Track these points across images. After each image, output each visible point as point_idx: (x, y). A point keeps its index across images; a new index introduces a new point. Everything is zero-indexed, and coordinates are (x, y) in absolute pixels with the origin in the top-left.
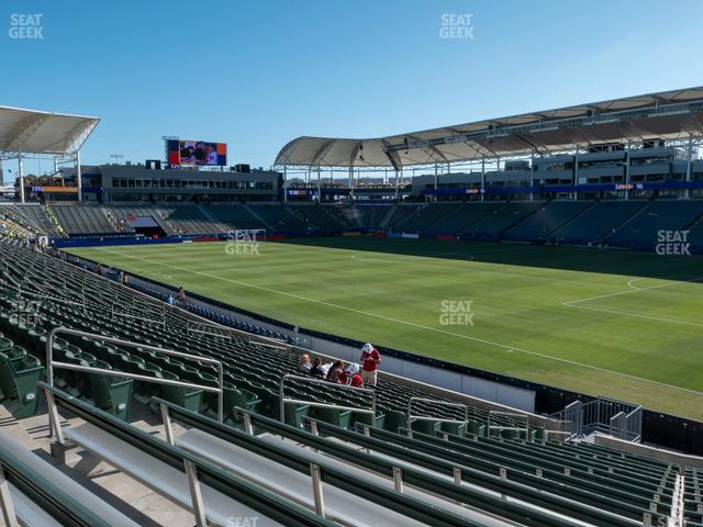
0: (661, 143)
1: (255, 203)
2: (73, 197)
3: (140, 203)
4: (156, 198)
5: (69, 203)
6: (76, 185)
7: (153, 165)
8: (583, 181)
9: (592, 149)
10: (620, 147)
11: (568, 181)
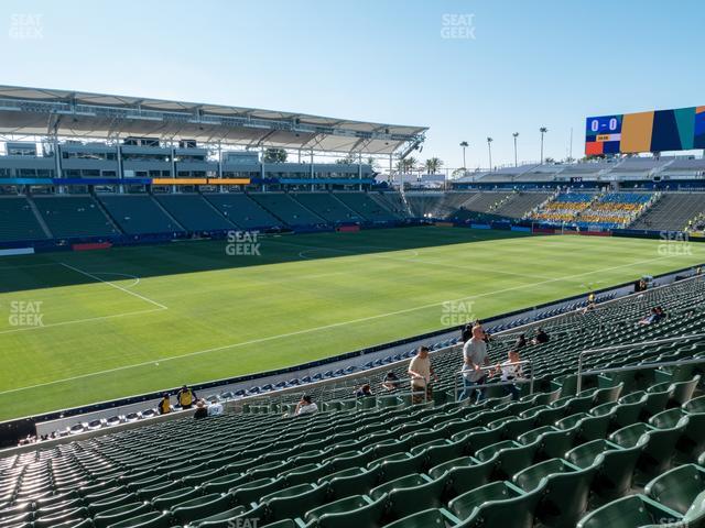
0: (192, 144)
8: (129, 174)
9: (129, 142)
10: (155, 143)
11: (113, 173)
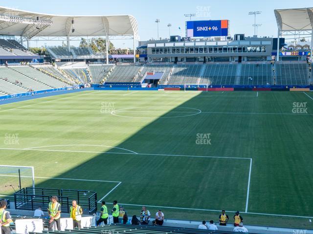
1: (249, 63)
2: (130, 60)
3: (167, 63)
4: (179, 59)
5: (128, 64)
6: (133, 54)
7: (177, 38)
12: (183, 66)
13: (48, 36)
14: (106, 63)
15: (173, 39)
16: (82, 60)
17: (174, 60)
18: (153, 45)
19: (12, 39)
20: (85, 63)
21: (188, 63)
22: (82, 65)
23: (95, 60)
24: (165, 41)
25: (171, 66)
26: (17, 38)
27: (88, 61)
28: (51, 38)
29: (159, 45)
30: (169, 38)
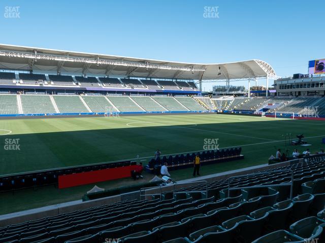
4: (302, 93)
5: (261, 97)
12: (303, 99)
13: (214, 79)
14: (247, 96)
15: (296, 76)
16: (232, 95)
17: (297, 94)
18: (280, 83)
19: (191, 81)
20: (233, 96)
21: (307, 97)
22: (232, 98)
23: (242, 95)
24: (288, 79)
25: (290, 99)
26: (196, 81)
27: (236, 95)
28: (215, 80)
29: (284, 82)
30: (292, 76)
